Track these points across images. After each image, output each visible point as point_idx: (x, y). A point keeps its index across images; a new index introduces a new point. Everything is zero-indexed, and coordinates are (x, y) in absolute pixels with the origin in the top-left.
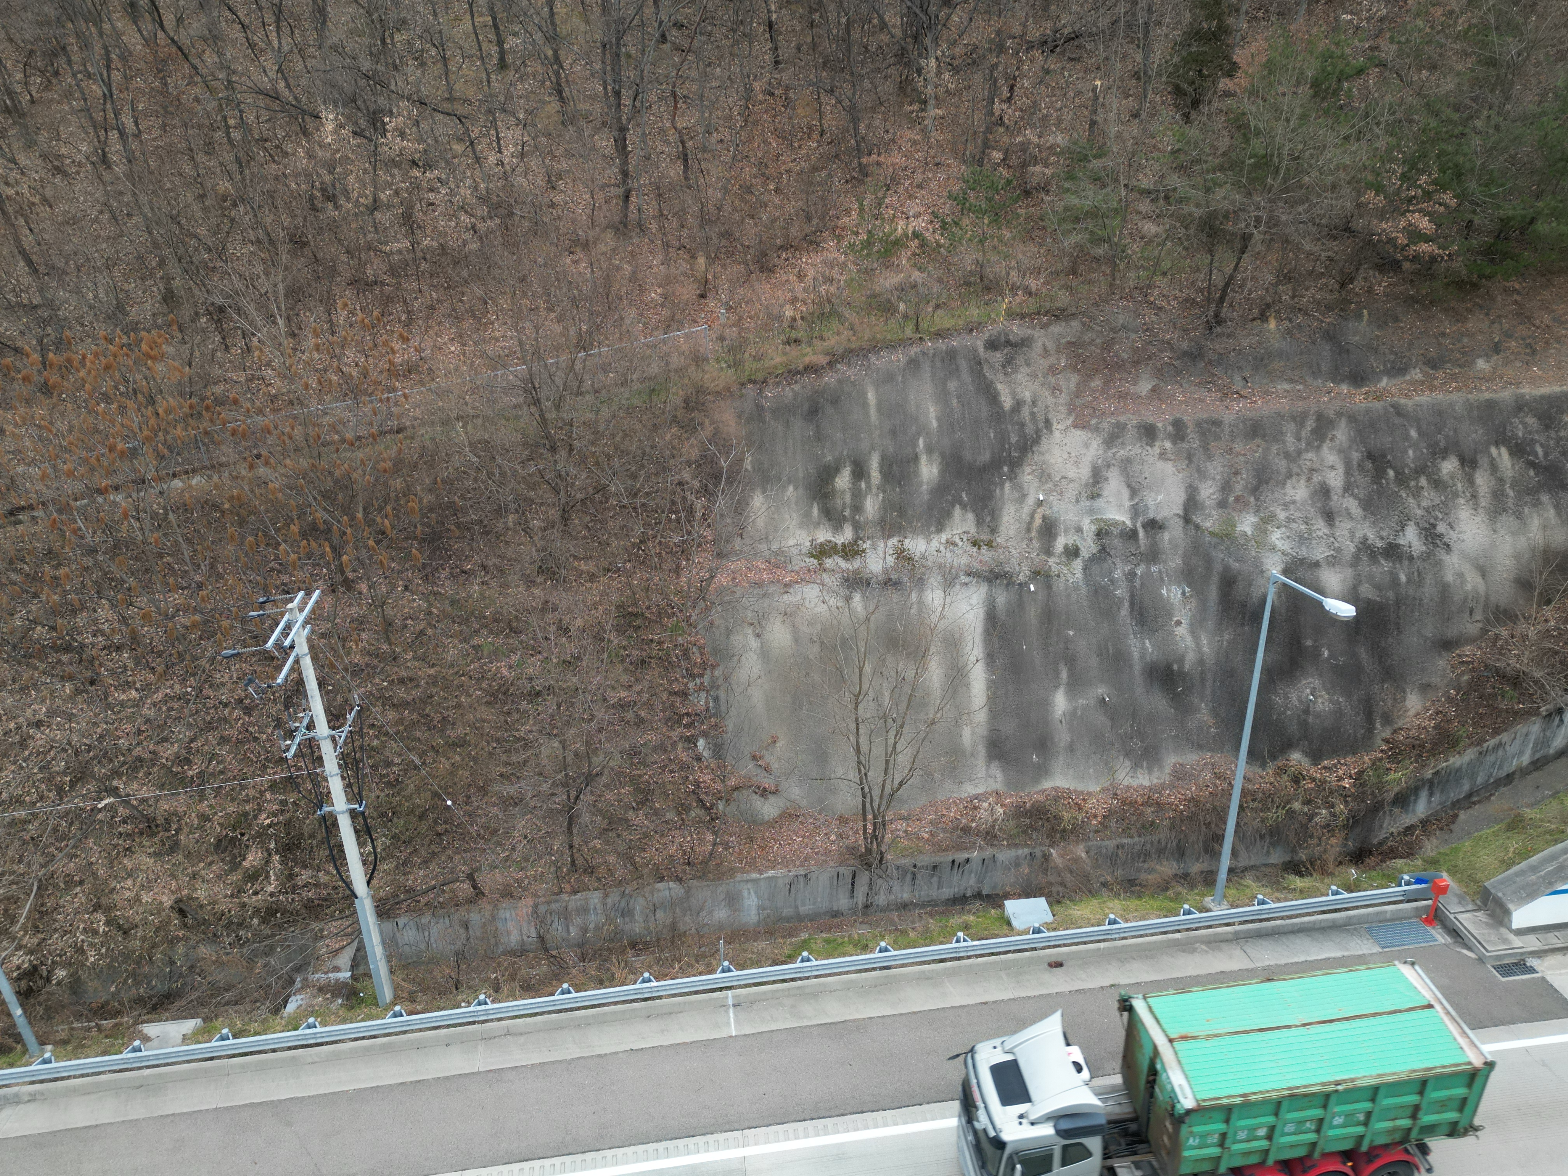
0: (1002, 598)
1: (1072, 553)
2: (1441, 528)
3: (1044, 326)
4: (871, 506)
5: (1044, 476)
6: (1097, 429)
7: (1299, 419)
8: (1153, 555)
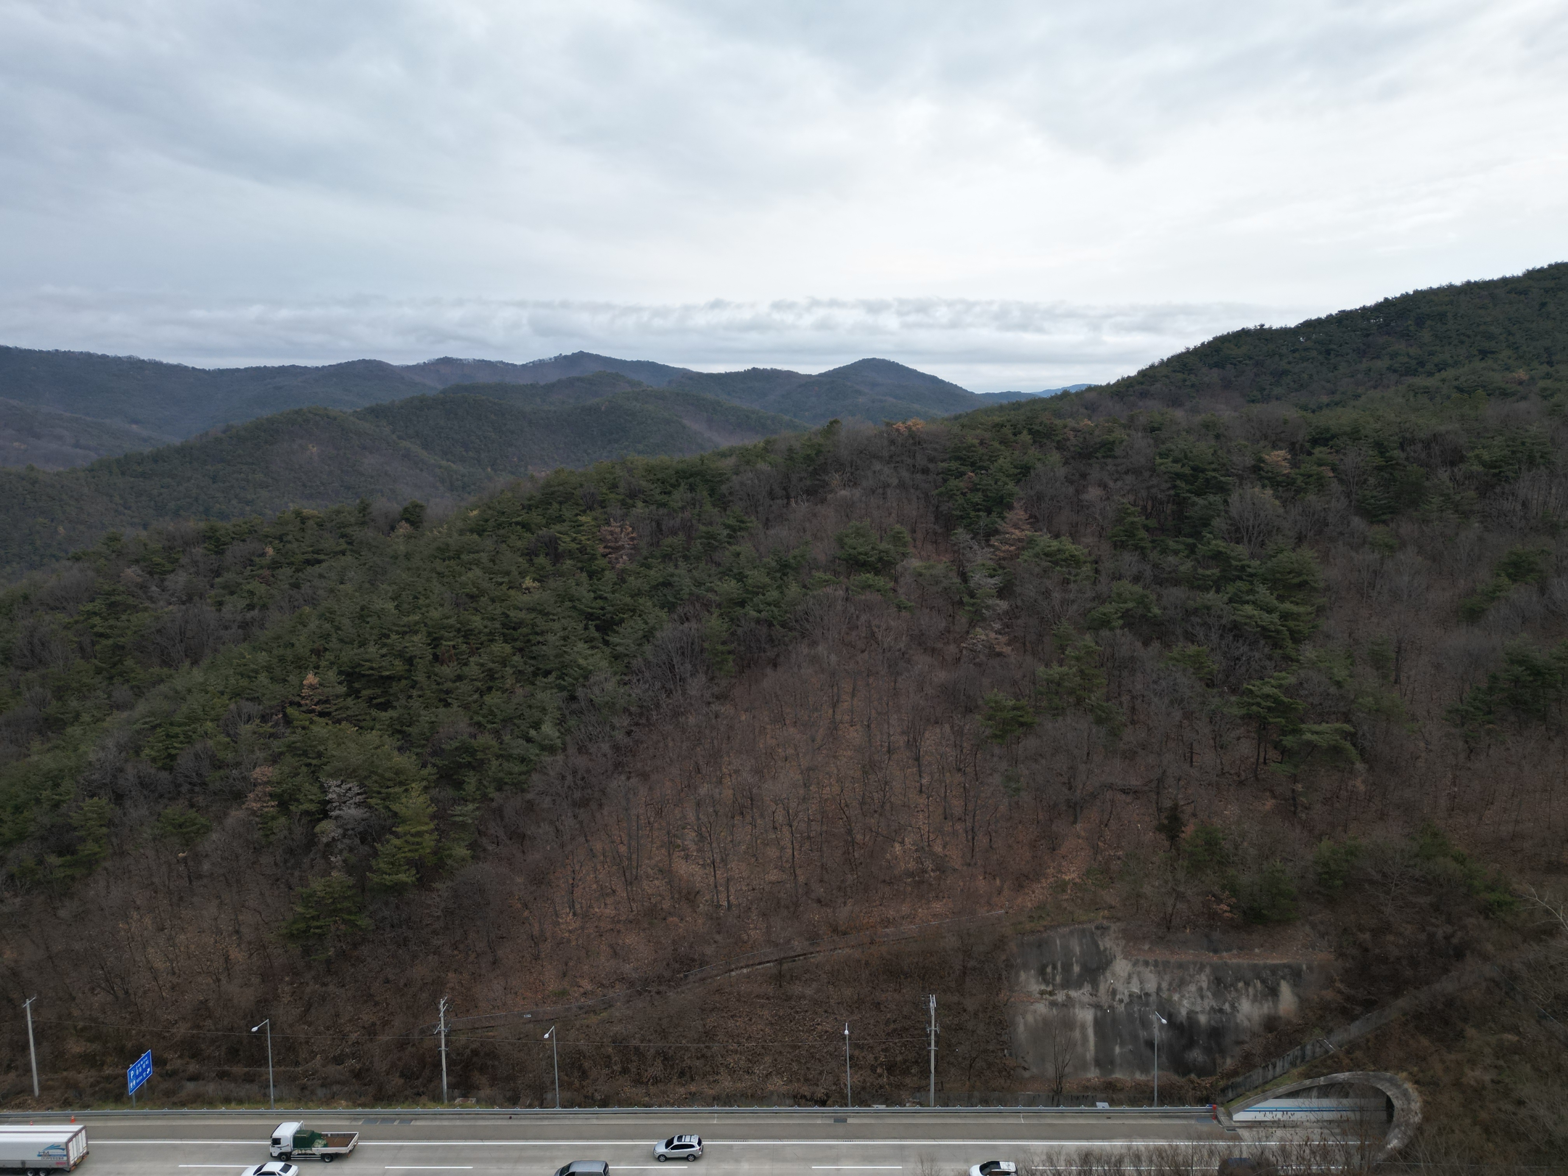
0: (1099, 1014)
1: (1121, 1001)
2: (1236, 1005)
3: (1115, 923)
4: (1058, 979)
5: (1113, 974)
6: (1130, 960)
7: (1195, 964)
8: (1147, 1004)
